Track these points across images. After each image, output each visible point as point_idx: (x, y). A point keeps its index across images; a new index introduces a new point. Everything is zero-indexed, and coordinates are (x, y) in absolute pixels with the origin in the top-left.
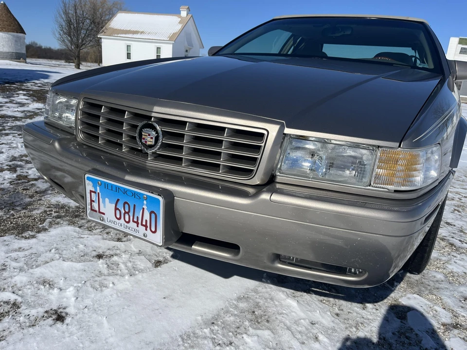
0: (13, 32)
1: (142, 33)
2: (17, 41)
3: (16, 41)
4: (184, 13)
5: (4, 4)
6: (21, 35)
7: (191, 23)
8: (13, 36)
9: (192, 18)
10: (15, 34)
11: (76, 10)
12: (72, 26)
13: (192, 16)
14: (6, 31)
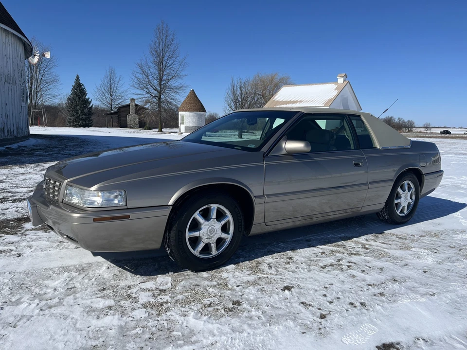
0: (197, 111)
1: (300, 102)
2: (200, 117)
3: (198, 118)
4: (341, 81)
5: (193, 91)
6: (203, 113)
7: (348, 88)
8: (197, 114)
9: (348, 84)
10: (198, 113)
11: (242, 91)
12: (238, 104)
13: (349, 82)
14: (192, 111)
